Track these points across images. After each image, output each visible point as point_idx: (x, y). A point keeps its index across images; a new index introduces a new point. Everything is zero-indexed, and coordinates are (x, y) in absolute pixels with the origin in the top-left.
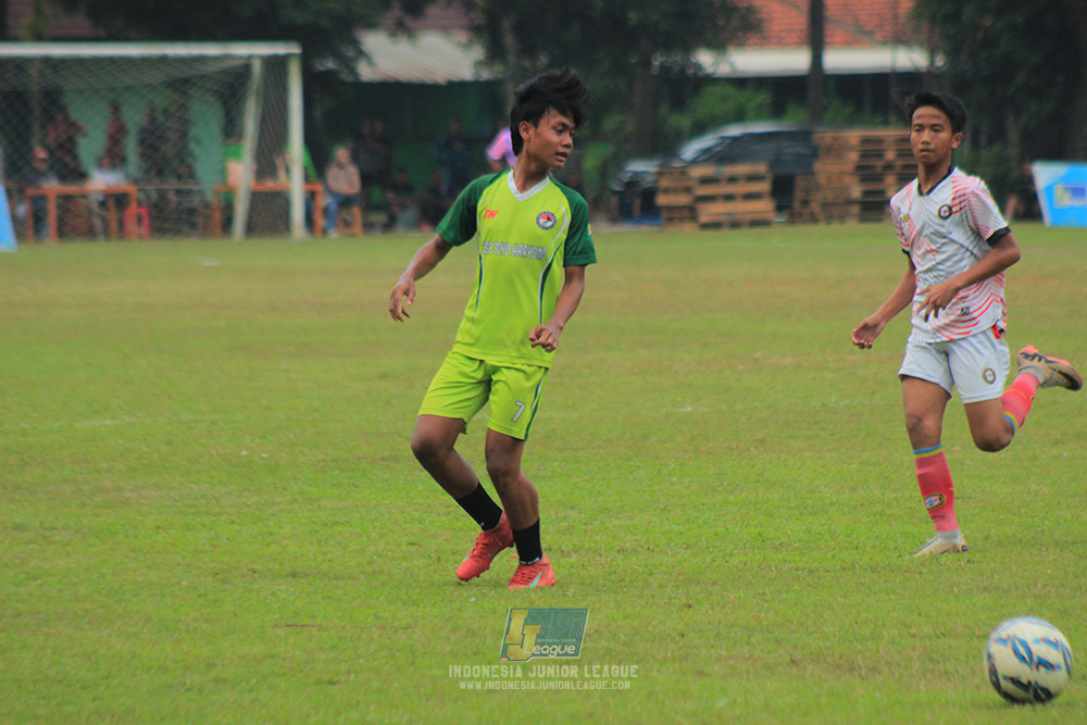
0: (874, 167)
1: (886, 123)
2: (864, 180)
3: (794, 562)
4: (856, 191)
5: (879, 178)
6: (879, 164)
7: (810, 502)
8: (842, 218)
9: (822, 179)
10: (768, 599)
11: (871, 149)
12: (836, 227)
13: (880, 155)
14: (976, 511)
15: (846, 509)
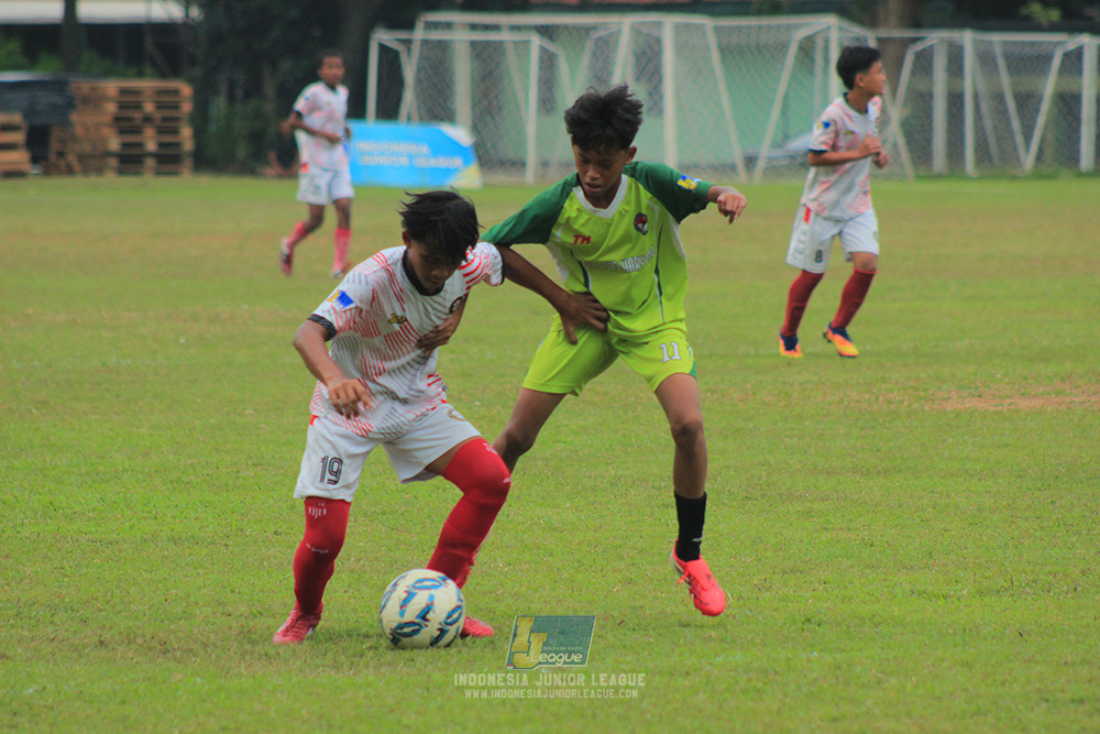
0: (129, 119)
1: (140, 75)
2: (122, 132)
3: (90, 532)
4: (114, 144)
5: (137, 131)
6: (137, 115)
7: (101, 468)
8: (99, 171)
9: (79, 131)
10: (68, 573)
11: (129, 101)
12: (93, 179)
13: (138, 107)
14: (277, 479)
15: (140, 476)
